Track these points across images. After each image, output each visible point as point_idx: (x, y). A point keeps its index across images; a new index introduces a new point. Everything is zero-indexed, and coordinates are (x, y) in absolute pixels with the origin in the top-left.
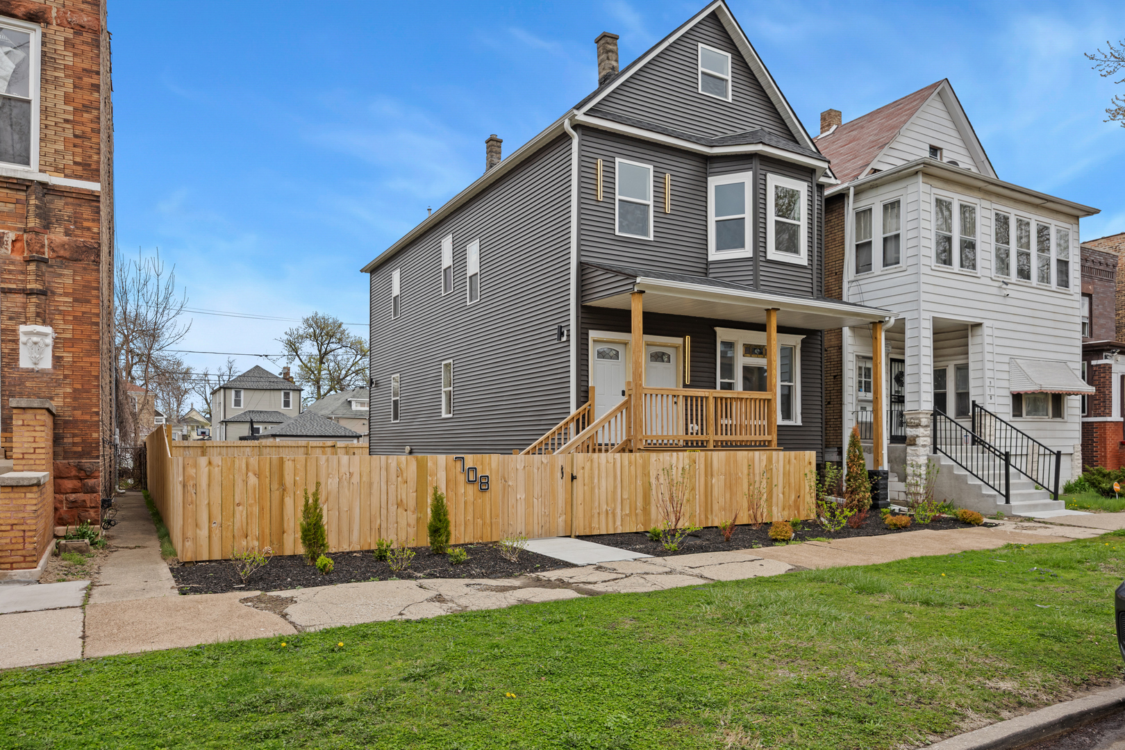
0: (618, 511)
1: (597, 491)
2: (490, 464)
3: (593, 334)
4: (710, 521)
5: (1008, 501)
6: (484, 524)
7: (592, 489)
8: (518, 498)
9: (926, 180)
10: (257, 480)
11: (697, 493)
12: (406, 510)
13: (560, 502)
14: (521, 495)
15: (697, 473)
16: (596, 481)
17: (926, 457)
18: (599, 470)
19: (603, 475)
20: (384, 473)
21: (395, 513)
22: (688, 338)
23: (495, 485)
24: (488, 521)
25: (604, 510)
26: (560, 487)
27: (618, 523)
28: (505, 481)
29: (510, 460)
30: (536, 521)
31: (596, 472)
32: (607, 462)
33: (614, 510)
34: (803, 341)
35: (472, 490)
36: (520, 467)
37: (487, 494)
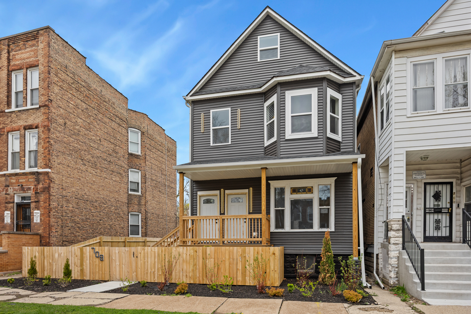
0: (156, 272)
1: (146, 263)
2: (104, 250)
3: (200, 193)
4: (205, 281)
5: (423, 289)
6: (102, 273)
7: (145, 263)
8: (117, 264)
11: (198, 267)
12: (77, 266)
13: (133, 267)
14: (118, 263)
15: (198, 257)
16: (146, 259)
18: (148, 254)
19: (149, 256)
20: (70, 253)
21: (74, 267)
22: (251, 189)
23: (106, 258)
24: (104, 272)
25: (150, 272)
26: (133, 261)
27: (156, 278)
28: (112, 257)
29: (113, 249)
30: (124, 274)
31: (146, 255)
32: (151, 250)
33: (154, 272)
34: (336, 181)
35: (97, 260)
36: (117, 252)
37: (103, 262)
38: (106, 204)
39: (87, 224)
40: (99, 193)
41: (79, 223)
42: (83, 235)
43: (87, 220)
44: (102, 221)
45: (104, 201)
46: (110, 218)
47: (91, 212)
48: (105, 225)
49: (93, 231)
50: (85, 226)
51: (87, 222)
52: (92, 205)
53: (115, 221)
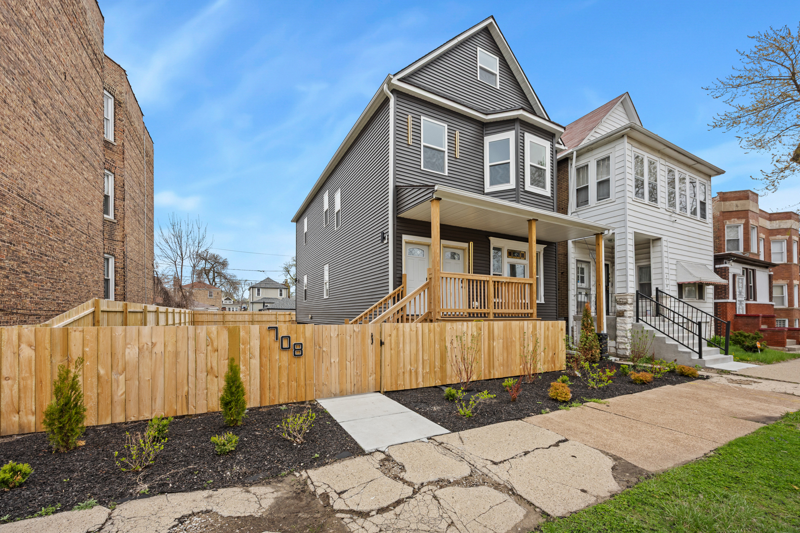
0: (420, 369)
1: (402, 354)
2: (304, 333)
3: (405, 238)
4: (492, 374)
5: (700, 357)
6: (298, 386)
7: (398, 353)
8: (332, 361)
9: (629, 141)
10: (33, 352)
11: (482, 353)
12: (217, 377)
13: (370, 363)
14: (335, 359)
15: (482, 338)
16: (401, 346)
17: (631, 325)
18: (404, 337)
19: (407, 341)
20: (192, 343)
21: (204, 380)
22: (471, 243)
23: (308, 351)
24: (302, 383)
25: (408, 369)
26: (370, 352)
27: (420, 380)
28: (320, 347)
29: (324, 329)
30: (349, 381)
31: (401, 339)
32: (411, 330)
33: (417, 369)
34: (545, 249)
35: (286, 356)
36: (334, 334)
37: (302, 359)
38: (73, 227)
39: (43, 268)
40: (62, 197)
41: (27, 263)
42: (34, 294)
43: (41, 257)
44: (67, 264)
45: (70, 218)
46: (79, 257)
47: (50, 239)
48: (73, 272)
49: (52, 284)
50: (38, 272)
51: (42, 261)
52: (51, 221)
53: (86, 266)
